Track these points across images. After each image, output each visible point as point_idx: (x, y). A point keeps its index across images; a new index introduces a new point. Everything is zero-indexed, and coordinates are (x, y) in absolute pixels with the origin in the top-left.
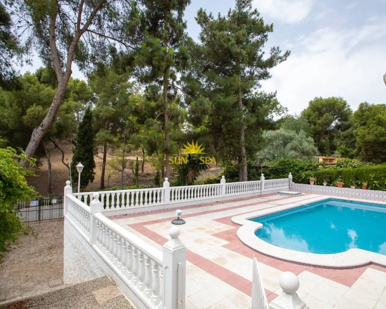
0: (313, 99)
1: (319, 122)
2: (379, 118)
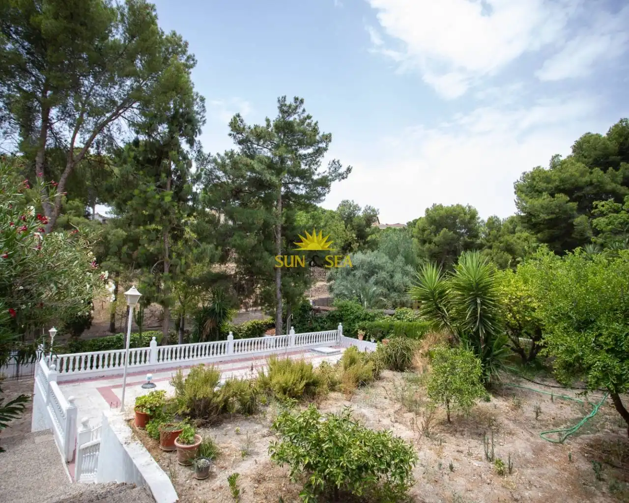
0: (430, 206)
1: (436, 239)
2: (507, 241)
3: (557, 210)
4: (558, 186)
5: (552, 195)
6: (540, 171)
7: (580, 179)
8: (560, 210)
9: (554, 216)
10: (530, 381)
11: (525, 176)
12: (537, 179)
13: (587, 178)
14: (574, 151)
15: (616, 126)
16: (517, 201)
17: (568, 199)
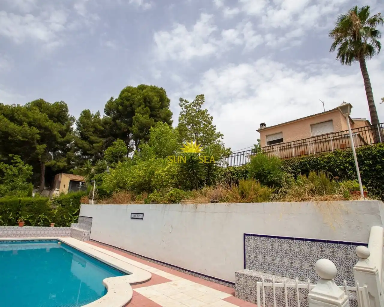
3: (30, 137)
4: (32, 122)
5: (30, 127)
9: (27, 140)
17: (38, 132)
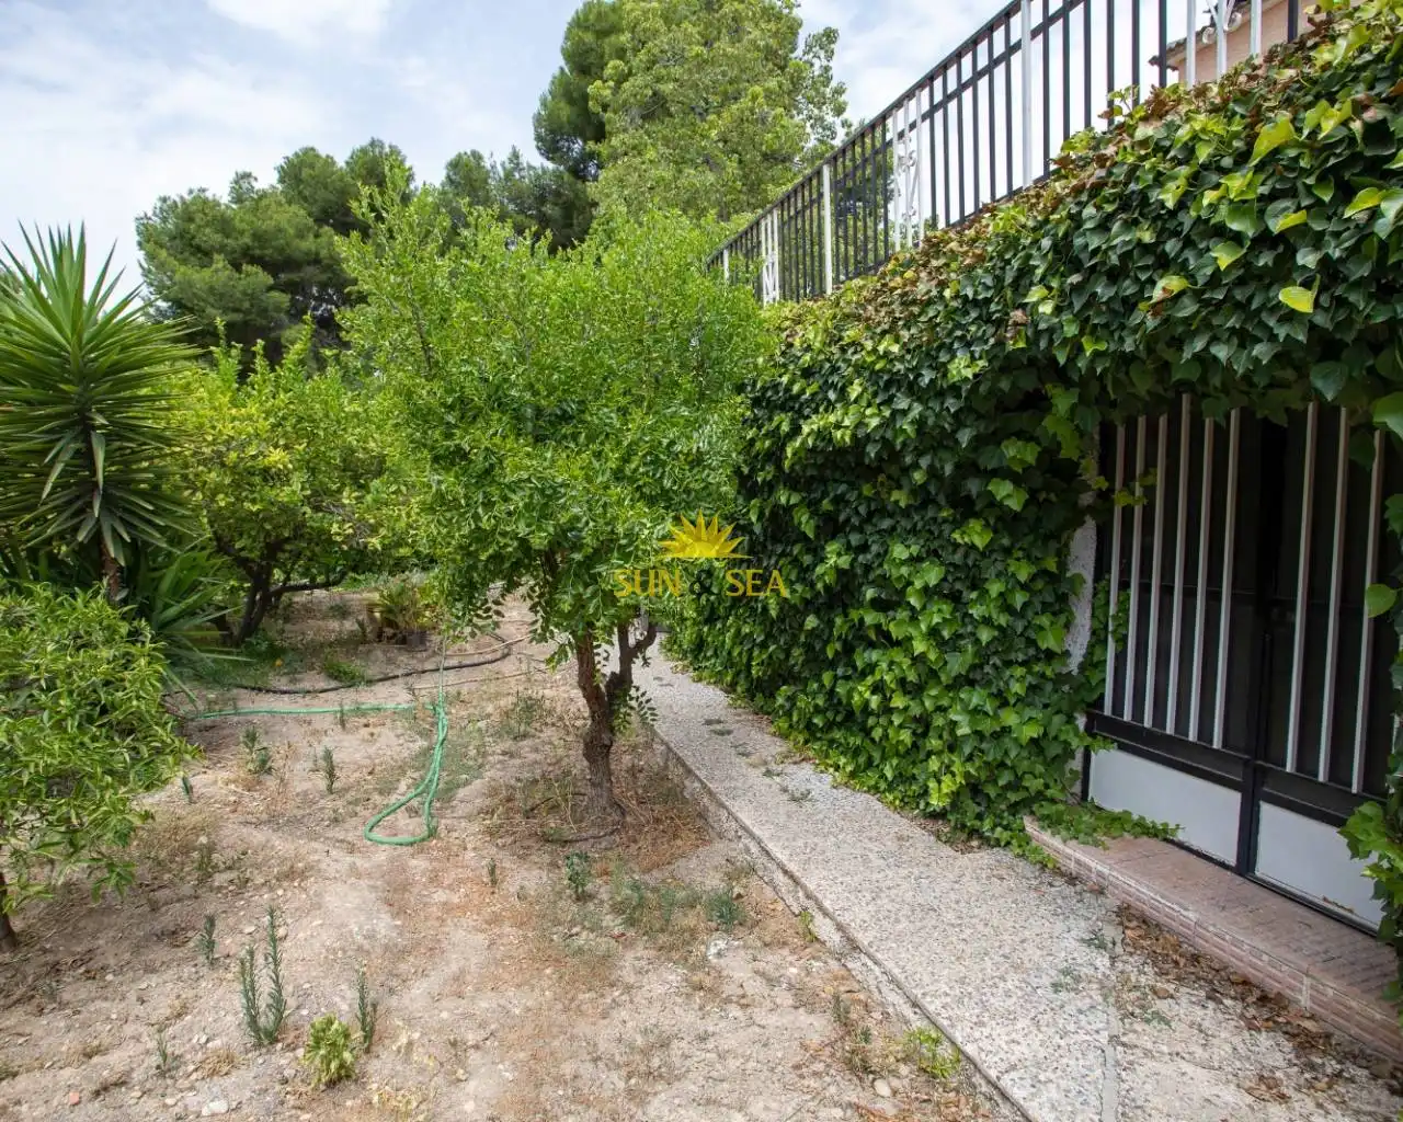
3: (246, 305)
4: (248, 248)
5: (237, 267)
6: (205, 201)
7: (297, 242)
8: (252, 305)
9: (240, 317)
10: (260, 690)
11: (167, 207)
12: (198, 217)
13: (308, 244)
14: (281, 181)
15: (363, 151)
16: (146, 266)
17: (271, 281)
